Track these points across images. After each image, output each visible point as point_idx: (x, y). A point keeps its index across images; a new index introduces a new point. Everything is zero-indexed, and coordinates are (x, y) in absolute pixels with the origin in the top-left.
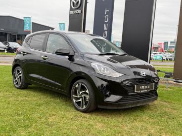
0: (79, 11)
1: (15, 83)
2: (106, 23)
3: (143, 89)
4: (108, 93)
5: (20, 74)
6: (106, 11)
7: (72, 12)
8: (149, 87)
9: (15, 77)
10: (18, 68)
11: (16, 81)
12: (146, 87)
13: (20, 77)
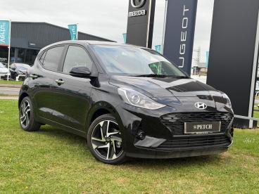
0: (142, 12)
1: (22, 122)
2: (184, 30)
3: (200, 130)
4: (140, 134)
5: (28, 108)
6: (184, 10)
7: (132, 14)
8: (210, 127)
9: (21, 113)
10: (27, 99)
11: (23, 119)
12: (205, 126)
13: (29, 112)
